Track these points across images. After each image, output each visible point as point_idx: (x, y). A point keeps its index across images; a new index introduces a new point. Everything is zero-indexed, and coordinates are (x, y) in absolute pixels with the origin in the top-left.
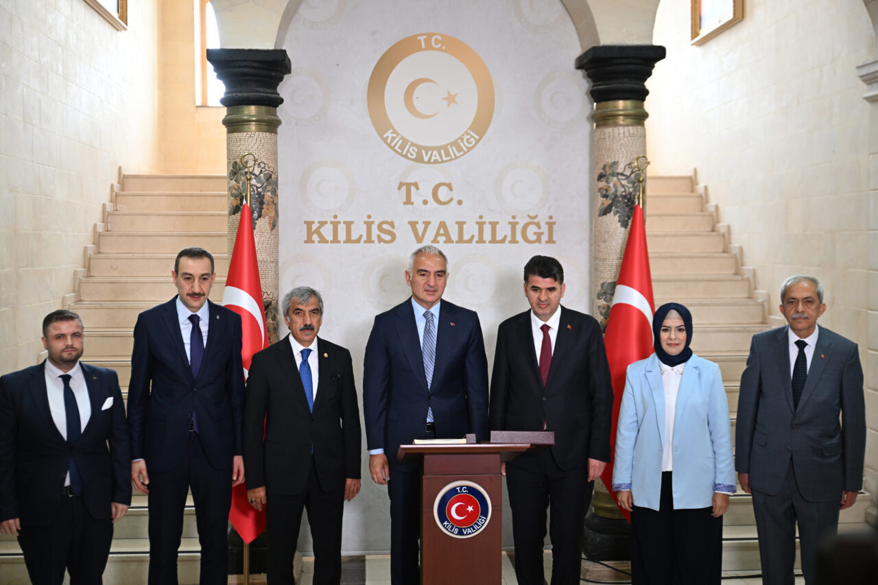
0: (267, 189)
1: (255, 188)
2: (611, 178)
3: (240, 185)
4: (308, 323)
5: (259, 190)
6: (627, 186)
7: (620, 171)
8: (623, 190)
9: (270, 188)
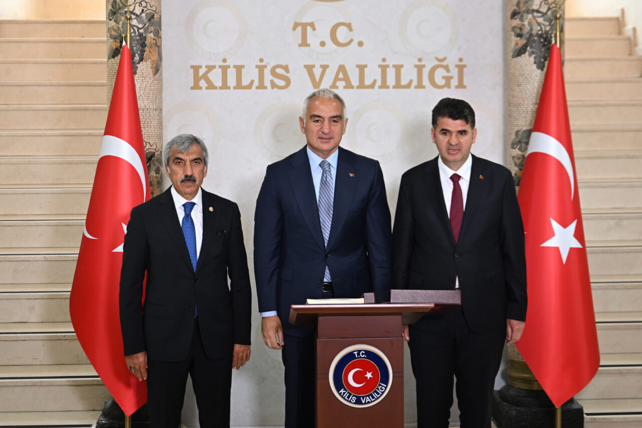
0: (150, 30)
1: (136, 29)
2: (525, 15)
3: (120, 26)
4: (189, 173)
5: (140, 31)
6: (543, 24)
7: (535, 7)
8: (539, 28)
9: (152, 28)
